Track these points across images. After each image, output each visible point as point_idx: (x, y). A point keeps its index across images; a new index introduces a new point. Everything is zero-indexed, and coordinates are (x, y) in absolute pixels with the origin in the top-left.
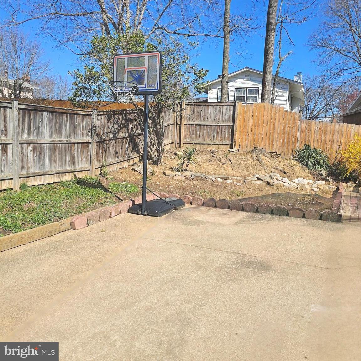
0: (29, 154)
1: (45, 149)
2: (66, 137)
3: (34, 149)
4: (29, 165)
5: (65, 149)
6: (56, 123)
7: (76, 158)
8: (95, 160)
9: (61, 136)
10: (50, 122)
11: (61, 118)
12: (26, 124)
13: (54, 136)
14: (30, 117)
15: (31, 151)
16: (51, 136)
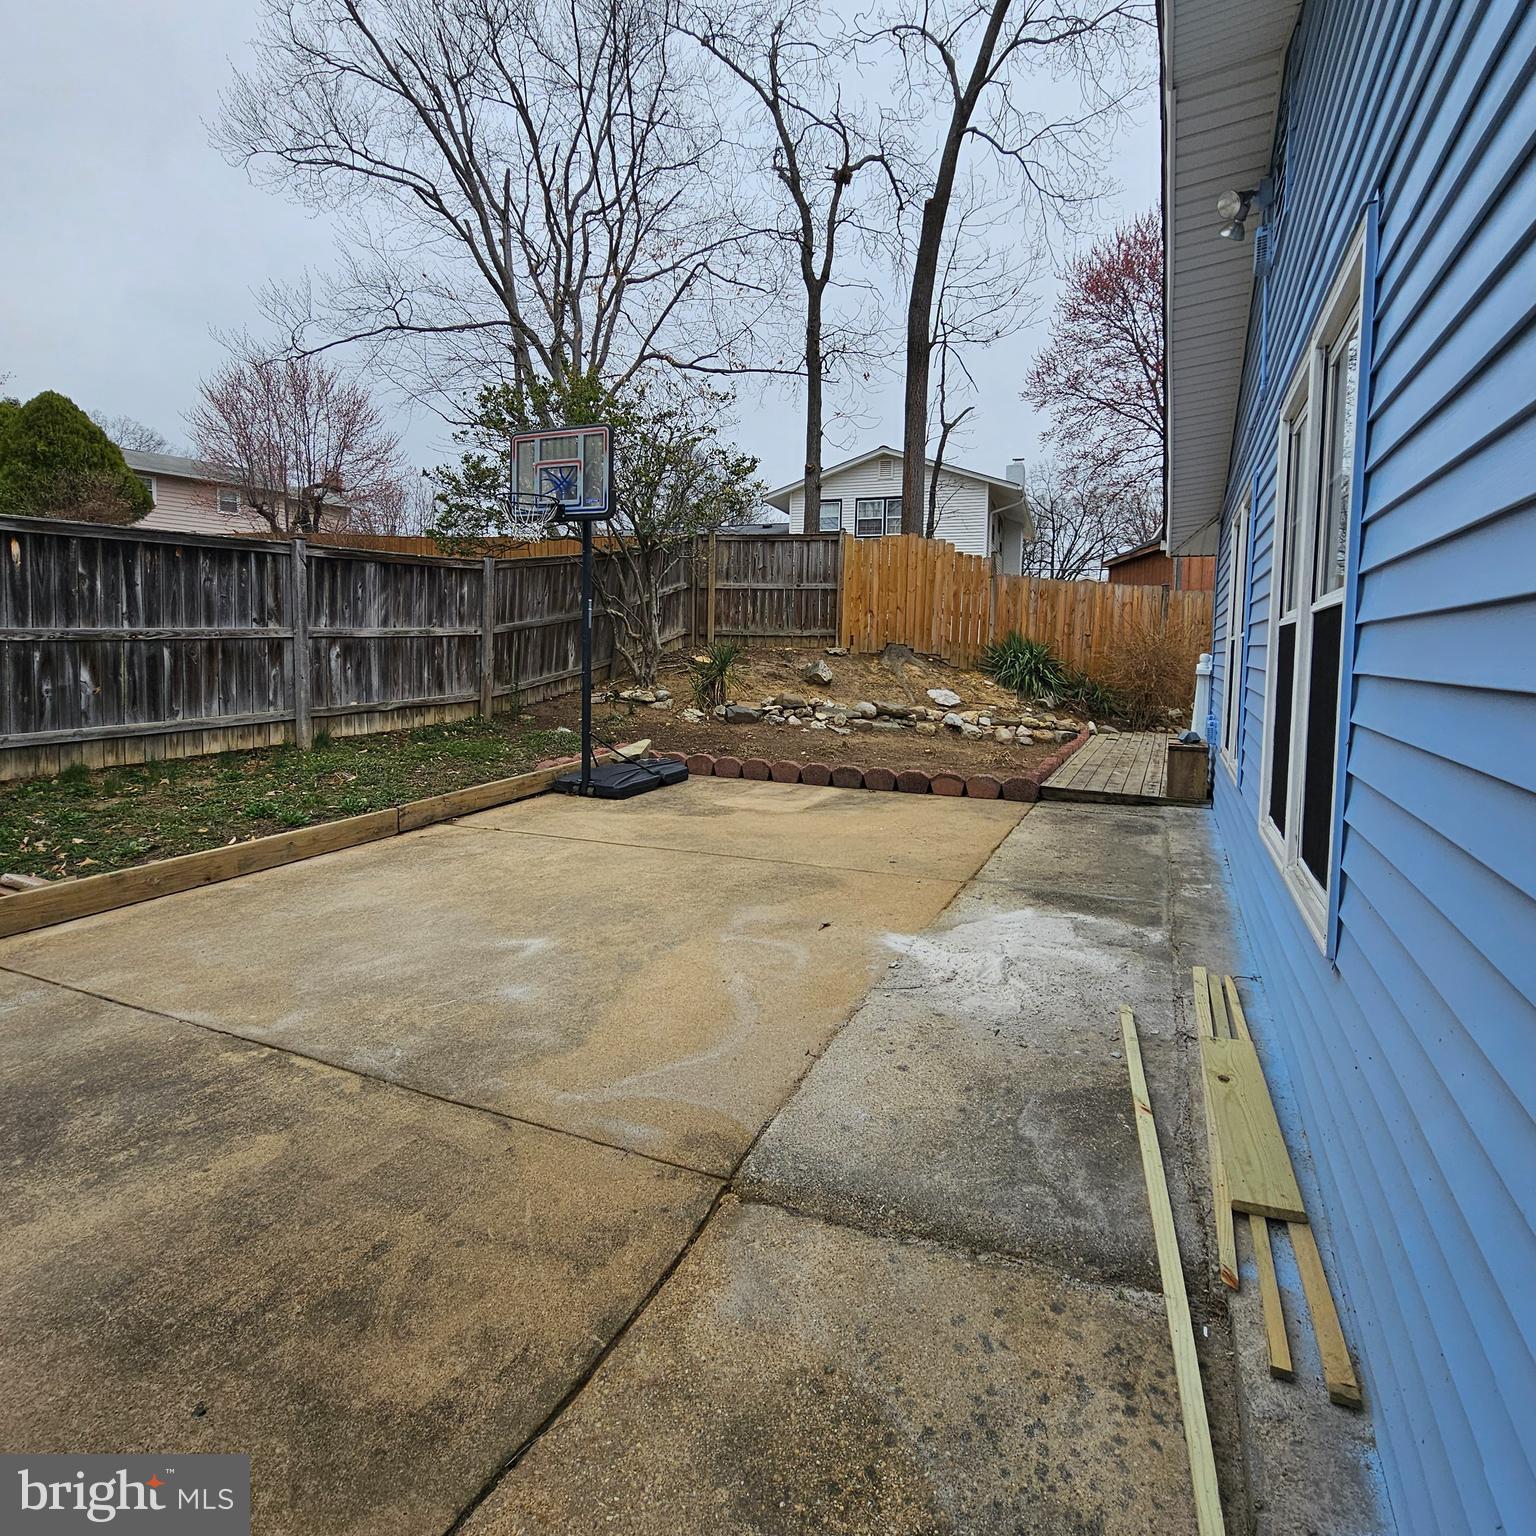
0: (333, 663)
1: (372, 652)
2: (420, 625)
3: (345, 654)
4: (334, 690)
5: (419, 651)
6: (397, 592)
7: (445, 672)
8: (492, 677)
9: (410, 620)
10: (384, 588)
11: (408, 577)
12: (326, 594)
13: (392, 620)
14: (334, 577)
15: (338, 656)
16: (385, 622)
